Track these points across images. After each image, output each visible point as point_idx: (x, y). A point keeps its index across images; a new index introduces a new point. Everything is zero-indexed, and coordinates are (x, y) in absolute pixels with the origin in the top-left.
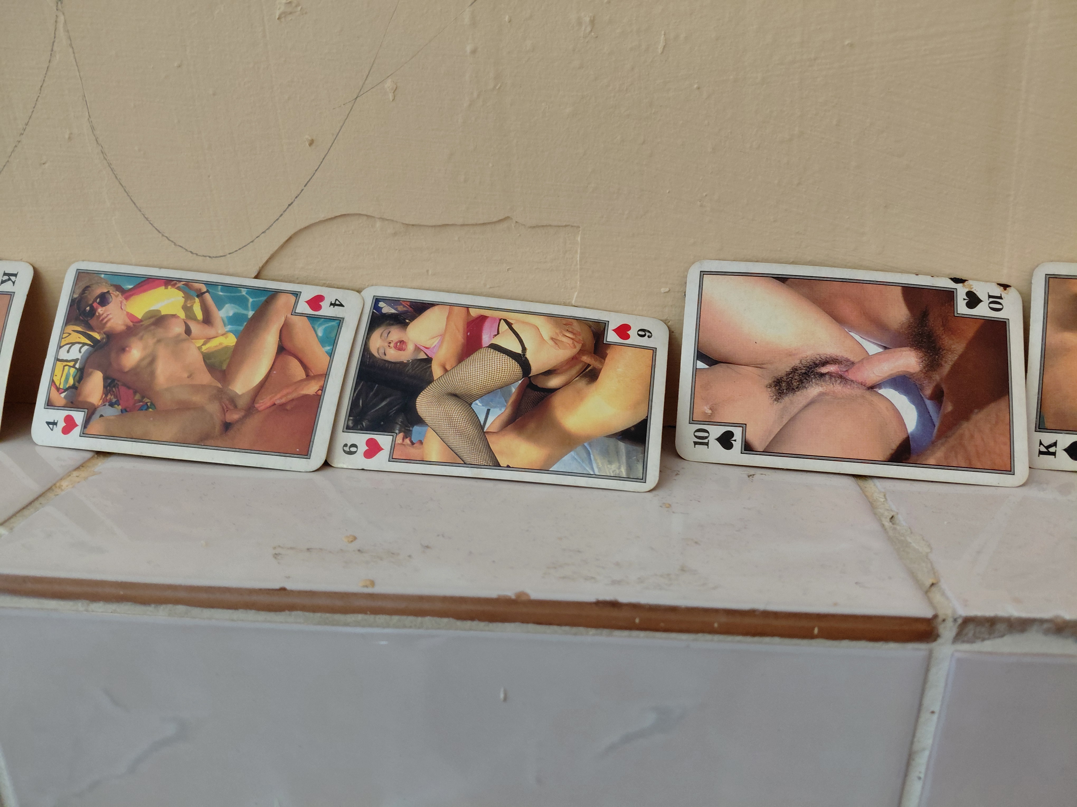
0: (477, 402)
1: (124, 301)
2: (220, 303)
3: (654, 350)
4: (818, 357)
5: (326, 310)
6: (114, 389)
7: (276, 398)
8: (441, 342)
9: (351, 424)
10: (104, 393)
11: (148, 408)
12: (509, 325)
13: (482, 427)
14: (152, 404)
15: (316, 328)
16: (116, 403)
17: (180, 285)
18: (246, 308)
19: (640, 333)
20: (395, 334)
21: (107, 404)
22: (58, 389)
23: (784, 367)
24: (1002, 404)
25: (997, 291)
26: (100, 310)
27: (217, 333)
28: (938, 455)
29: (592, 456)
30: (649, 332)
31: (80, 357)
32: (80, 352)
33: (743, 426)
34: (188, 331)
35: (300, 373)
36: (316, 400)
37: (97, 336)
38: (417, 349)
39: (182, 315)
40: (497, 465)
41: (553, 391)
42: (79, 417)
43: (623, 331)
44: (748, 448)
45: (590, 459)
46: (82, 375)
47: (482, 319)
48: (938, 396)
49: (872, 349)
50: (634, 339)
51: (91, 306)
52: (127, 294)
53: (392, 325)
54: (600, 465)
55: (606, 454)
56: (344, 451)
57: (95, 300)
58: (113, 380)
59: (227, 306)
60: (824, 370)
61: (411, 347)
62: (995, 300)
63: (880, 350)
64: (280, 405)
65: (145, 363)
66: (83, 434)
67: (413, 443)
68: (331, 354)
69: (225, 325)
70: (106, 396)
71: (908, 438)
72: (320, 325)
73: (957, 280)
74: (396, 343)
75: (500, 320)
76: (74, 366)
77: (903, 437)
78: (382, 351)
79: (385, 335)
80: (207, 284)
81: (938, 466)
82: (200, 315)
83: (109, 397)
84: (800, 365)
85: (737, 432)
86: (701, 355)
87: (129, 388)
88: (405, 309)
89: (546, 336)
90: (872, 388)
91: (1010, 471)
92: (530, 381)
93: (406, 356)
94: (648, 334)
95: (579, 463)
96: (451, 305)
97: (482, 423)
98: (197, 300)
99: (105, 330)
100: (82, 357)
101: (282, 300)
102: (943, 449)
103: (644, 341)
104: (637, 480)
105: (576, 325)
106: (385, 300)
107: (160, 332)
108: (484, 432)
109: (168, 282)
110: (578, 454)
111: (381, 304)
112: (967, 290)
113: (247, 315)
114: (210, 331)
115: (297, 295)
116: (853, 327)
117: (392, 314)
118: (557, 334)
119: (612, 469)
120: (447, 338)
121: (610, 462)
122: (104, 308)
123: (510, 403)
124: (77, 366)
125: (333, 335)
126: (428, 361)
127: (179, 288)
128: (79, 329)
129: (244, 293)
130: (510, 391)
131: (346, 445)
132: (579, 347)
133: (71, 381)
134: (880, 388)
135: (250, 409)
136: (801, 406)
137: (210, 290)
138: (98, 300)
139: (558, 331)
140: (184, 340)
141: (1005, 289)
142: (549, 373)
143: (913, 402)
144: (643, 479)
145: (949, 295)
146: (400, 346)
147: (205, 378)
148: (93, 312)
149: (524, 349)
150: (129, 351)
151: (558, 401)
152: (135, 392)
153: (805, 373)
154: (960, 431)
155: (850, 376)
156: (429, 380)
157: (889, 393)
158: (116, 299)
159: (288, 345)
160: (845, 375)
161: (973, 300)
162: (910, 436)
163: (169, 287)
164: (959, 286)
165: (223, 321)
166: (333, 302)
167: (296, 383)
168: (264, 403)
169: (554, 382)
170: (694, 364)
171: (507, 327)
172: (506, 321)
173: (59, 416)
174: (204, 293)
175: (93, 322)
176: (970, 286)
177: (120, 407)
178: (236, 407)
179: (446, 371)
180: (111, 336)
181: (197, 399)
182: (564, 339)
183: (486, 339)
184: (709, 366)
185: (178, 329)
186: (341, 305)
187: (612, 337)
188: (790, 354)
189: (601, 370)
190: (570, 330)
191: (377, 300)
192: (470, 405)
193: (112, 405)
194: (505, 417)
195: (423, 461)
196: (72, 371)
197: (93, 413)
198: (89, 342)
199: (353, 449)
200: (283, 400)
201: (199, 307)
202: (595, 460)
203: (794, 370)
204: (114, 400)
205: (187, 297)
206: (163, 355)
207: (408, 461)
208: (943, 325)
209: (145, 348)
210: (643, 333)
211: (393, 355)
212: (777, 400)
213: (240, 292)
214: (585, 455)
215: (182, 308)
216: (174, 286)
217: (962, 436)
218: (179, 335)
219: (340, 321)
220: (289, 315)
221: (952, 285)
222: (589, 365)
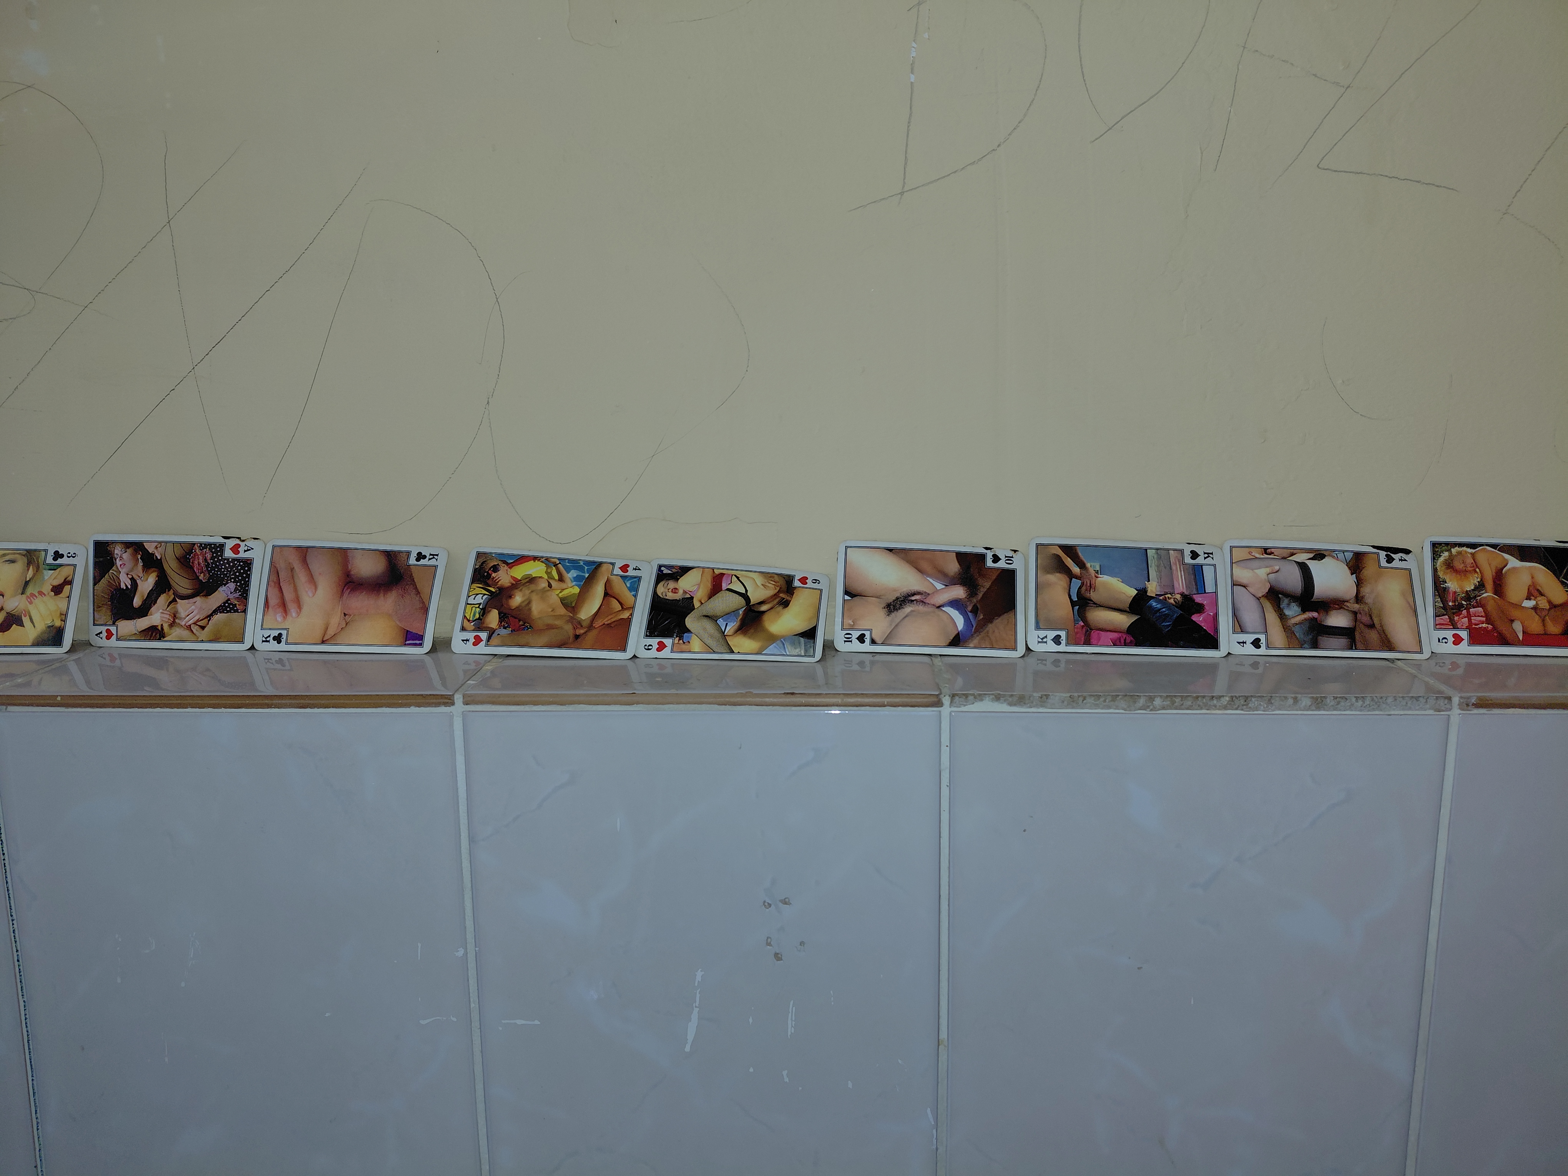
0: (720, 619)
1: (509, 569)
2: (568, 570)
3: (821, 590)
4: (910, 591)
5: (631, 572)
6: (506, 619)
7: (605, 621)
8: (699, 588)
9: (648, 634)
10: (499, 622)
11: (528, 629)
12: (738, 578)
13: (724, 633)
14: (530, 626)
15: (626, 582)
16: (507, 627)
17: (543, 559)
18: (584, 573)
19: (813, 581)
20: (672, 584)
21: (502, 627)
22: (469, 621)
23: (891, 598)
24: (1011, 614)
25: (1010, 554)
26: (494, 575)
27: (568, 586)
28: (976, 641)
29: (785, 646)
30: (818, 581)
31: (482, 602)
32: (482, 599)
33: (871, 630)
34: (550, 586)
35: (618, 607)
36: (628, 622)
37: (493, 590)
38: (685, 592)
39: (546, 577)
40: (732, 652)
41: (764, 612)
42: (484, 635)
43: (803, 580)
44: (873, 642)
45: (784, 647)
46: (484, 612)
47: (722, 575)
48: (975, 611)
49: (939, 586)
50: (810, 584)
51: (488, 572)
52: (510, 566)
53: (669, 580)
54: (790, 650)
55: (793, 644)
56: (645, 649)
57: (490, 569)
58: (505, 614)
59: (573, 571)
60: (913, 598)
61: (681, 592)
62: (1009, 559)
63: (944, 587)
64: (608, 624)
65: (524, 604)
66: (487, 645)
67: (684, 643)
68: (635, 596)
69: (572, 582)
70: (501, 623)
71: (958, 634)
72: (628, 580)
73: (987, 548)
74: (672, 589)
75: (732, 575)
76: (479, 607)
77: (957, 632)
78: (664, 594)
79: (666, 585)
80: (559, 559)
81: (975, 647)
82: (557, 577)
83: (503, 623)
84: (901, 596)
85: (867, 634)
86: (847, 592)
87: (515, 618)
88: (676, 571)
89: (759, 584)
90: (939, 607)
91: (1015, 649)
92: (750, 607)
93: (678, 596)
94: (817, 582)
95: (778, 649)
96: (703, 568)
97: (723, 630)
98: (554, 568)
99: (498, 586)
100: (483, 602)
101: (604, 568)
102: (978, 638)
103: (816, 586)
104: (810, 656)
105: (776, 577)
106: (665, 566)
107: (532, 587)
108: (725, 636)
109: (535, 558)
110: (777, 645)
111: (662, 568)
112: (993, 553)
113: (584, 576)
114: (563, 585)
115: (613, 564)
116: (929, 576)
117: (669, 574)
118: (765, 582)
119: (796, 651)
120: (702, 586)
121: (795, 648)
122: (496, 573)
123: (739, 619)
124: (481, 607)
125: (636, 586)
126: (692, 598)
127: (542, 562)
128: (481, 586)
129: (582, 564)
130: (739, 613)
131: (646, 645)
132: (778, 589)
133: (477, 616)
134: (943, 607)
135: (590, 627)
136: (901, 618)
137: (561, 563)
138: (492, 569)
139: (766, 581)
140: (548, 590)
141: (1015, 553)
142: (762, 603)
143: (961, 614)
144: (813, 656)
145: (983, 557)
146: (675, 591)
147: (562, 611)
148: (489, 575)
149: (746, 591)
150: (514, 598)
151: (766, 617)
152: (520, 621)
153: (903, 600)
154: (987, 629)
155: (927, 601)
156: (693, 608)
157: (949, 610)
158: (503, 568)
159: (610, 592)
160: (925, 601)
161: (996, 559)
162: (960, 633)
163: (536, 561)
164: (988, 552)
165: (571, 580)
166: (635, 568)
167: (615, 612)
168: (598, 623)
169: (764, 608)
170: (844, 597)
171: (736, 579)
172: (735, 576)
173: (471, 636)
174: (558, 564)
175: (490, 582)
176: (995, 551)
177: (510, 629)
178: (582, 626)
179: (702, 603)
180: (501, 589)
181: (558, 623)
182: (770, 585)
183: (724, 586)
184: (851, 597)
185: (544, 585)
186: (639, 569)
187: (797, 583)
188: (895, 590)
189: (790, 601)
190: (773, 580)
191: (660, 566)
192: (716, 621)
193: (505, 628)
194: (736, 627)
195: (690, 652)
196: (478, 609)
197: (493, 633)
198: (488, 593)
199: (650, 647)
200: (609, 622)
201: (556, 572)
202: (787, 647)
203: (897, 598)
204: (506, 625)
205: (548, 566)
206: (535, 598)
207: (682, 652)
208: (979, 573)
209: (523, 596)
210: (815, 581)
211: (670, 596)
212: (888, 615)
213: (580, 563)
214: (782, 645)
215: (546, 573)
216: (539, 560)
217: (988, 632)
218: (545, 588)
219: (639, 578)
220: (610, 576)
221: (985, 551)
222: (784, 599)
